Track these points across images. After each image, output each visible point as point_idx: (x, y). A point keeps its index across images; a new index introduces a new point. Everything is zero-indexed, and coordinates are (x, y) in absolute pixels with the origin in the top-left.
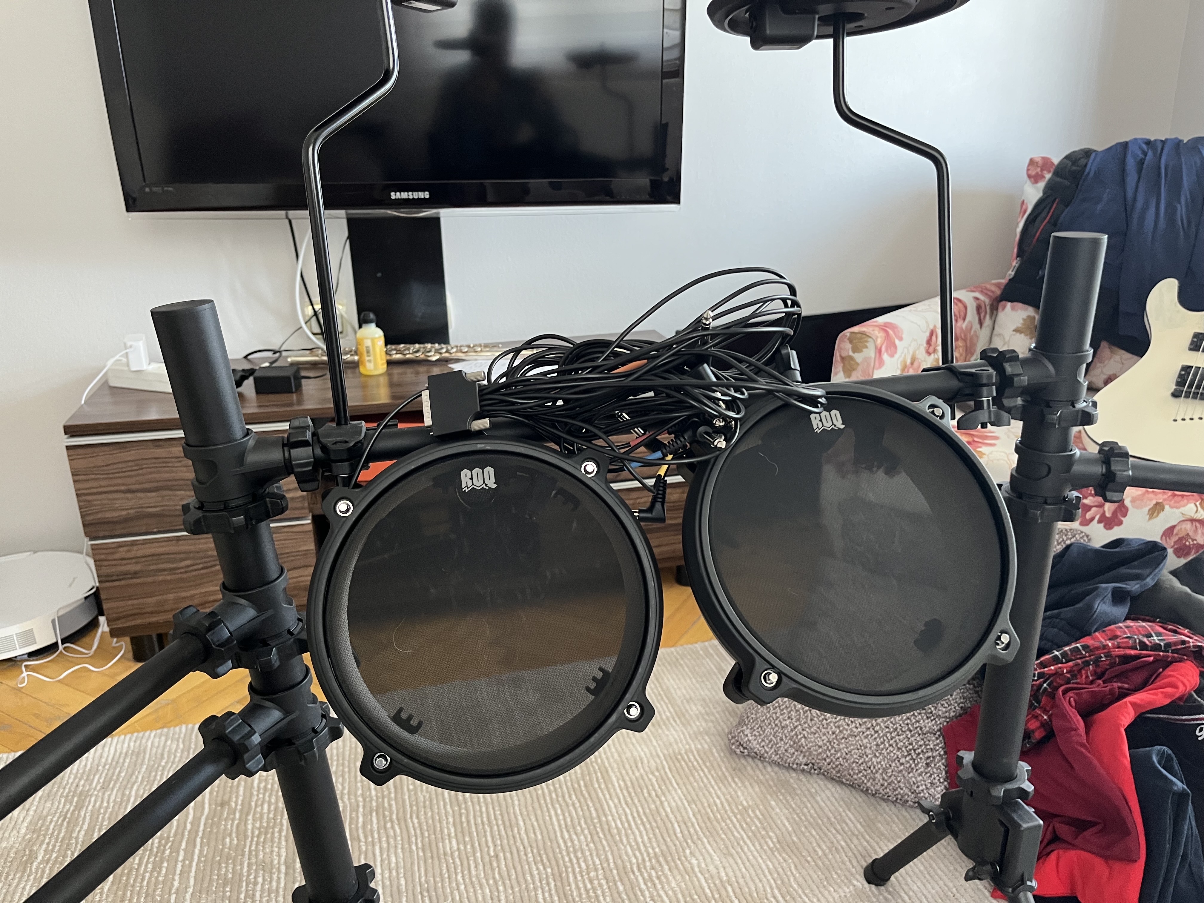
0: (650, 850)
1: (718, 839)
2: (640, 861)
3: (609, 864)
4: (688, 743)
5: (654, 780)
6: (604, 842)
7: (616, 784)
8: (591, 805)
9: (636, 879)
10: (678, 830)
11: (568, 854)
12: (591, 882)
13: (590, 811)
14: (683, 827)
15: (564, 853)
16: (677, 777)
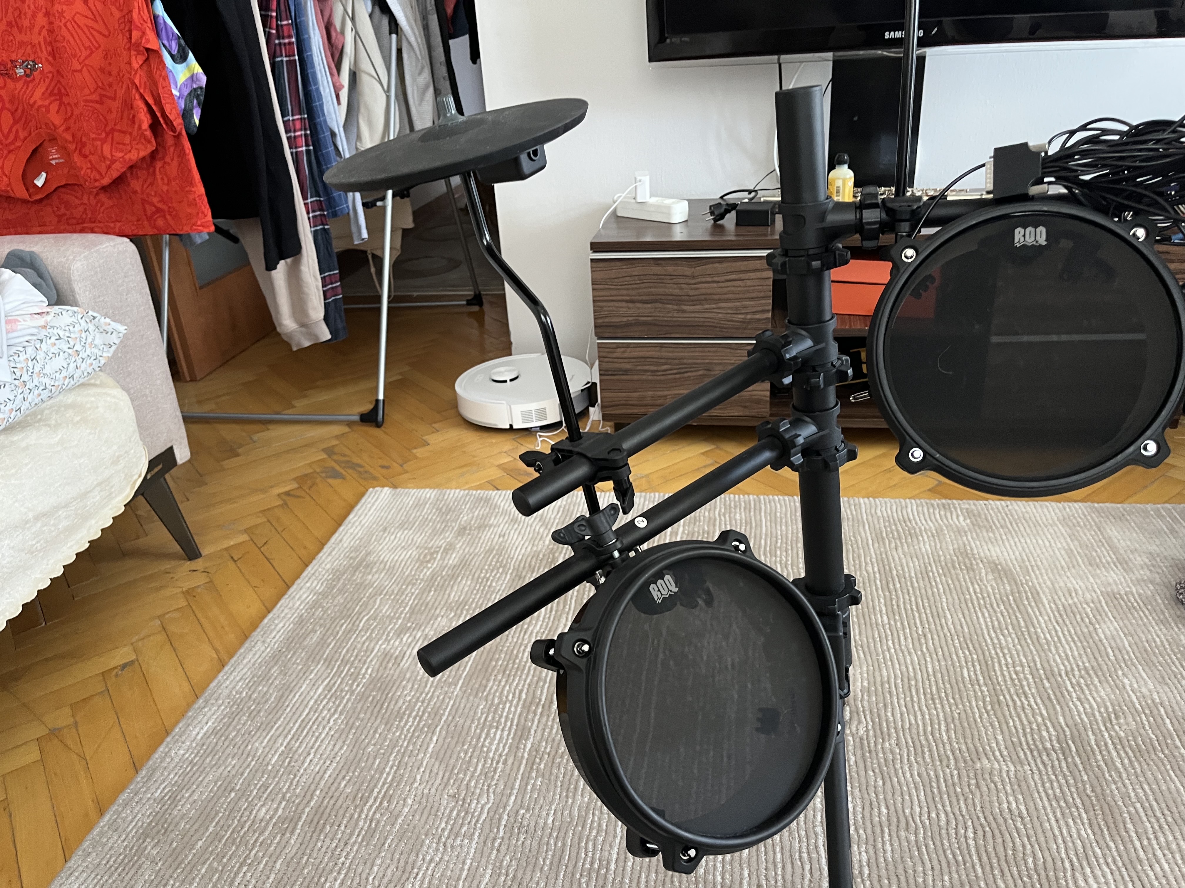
0: (1080, 664)
1: (1153, 668)
2: (1069, 669)
3: (1036, 665)
4: (1129, 586)
5: (1088, 610)
6: (1032, 647)
7: (1047, 606)
8: (1019, 616)
9: (1064, 682)
10: (1111, 654)
11: (994, 648)
12: (1016, 673)
13: (1018, 621)
14: (1117, 652)
15: (991, 647)
16: (1115, 612)
